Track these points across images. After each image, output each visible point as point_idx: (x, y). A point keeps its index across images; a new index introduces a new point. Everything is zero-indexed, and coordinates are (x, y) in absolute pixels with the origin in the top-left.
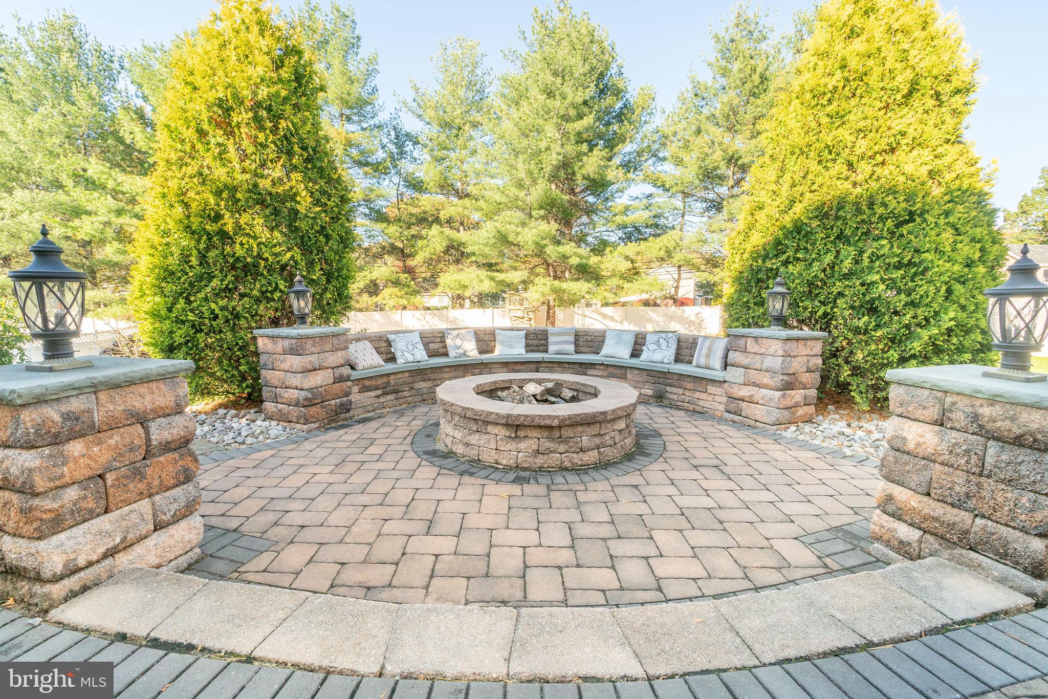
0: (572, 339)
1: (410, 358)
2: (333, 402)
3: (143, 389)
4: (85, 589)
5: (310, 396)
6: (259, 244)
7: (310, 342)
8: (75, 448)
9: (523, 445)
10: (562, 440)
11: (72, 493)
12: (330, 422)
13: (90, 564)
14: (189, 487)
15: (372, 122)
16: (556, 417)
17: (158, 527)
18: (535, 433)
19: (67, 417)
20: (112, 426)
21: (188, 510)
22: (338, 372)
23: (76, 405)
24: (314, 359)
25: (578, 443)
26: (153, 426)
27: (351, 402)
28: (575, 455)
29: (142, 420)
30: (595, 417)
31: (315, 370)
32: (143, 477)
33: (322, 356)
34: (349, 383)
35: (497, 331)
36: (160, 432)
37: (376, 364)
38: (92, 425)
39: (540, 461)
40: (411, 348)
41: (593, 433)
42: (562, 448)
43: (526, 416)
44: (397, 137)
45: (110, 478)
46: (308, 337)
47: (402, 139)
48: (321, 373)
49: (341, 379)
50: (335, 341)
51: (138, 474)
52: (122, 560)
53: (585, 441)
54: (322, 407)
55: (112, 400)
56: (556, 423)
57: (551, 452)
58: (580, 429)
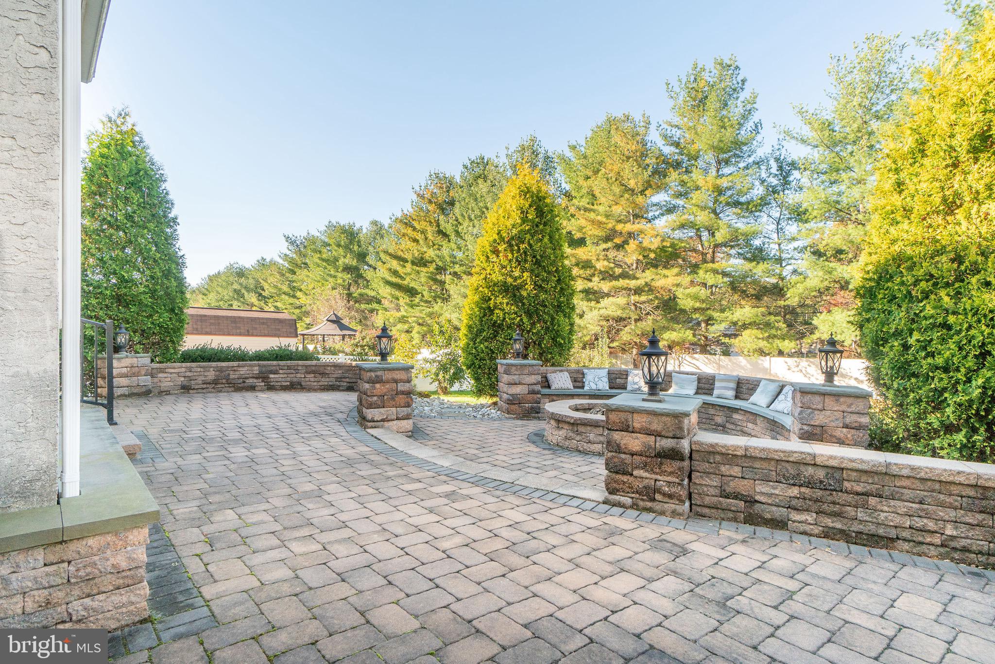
0: (733, 385)
1: (594, 387)
2: (527, 405)
3: (397, 372)
4: (375, 427)
5: (511, 398)
6: (504, 314)
7: (514, 368)
8: (378, 386)
9: (561, 433)
10: (578, 433)
11: (375, 398)
12: (524, 416)
13: (377, 421)
14: (409, 409)
15: (751, 160)
16: (572, 417)
17: (398, 419)
18: (566, 426)
19: (376, 376)
20: (388, 382)
21: (407, 417)
22: (531, 387)
23: (379, 373)
24: (516, 378)
25: (587, 437)
26: (399, 385)
27: (539, 408)
28: (585, 444)
29: (396, 381)
30: (597, 422)
31: (516, 384)
32: (394, 401)
33: (521, 377)
34: (539, 396)
35: (673, 374)
36: (401, 387)
37: (566, 387)
38: (382, 380)
39: (567, 443)
40: (596, 379)
41: (598, 433)
42: (578, 438)
43: (560, 415)
44: (780, 168)
45: (385, 397)
46: (512, 365)
47: (786, 169)
48: (520, 387)
49: (533, 392)
50: (531, 369)
51: (393, 399)
52: (386, 424)
53: (592, 436)
54: (520, 407)
55: (388, 374)
56: (572, 421)
57: (573, 439)
58: (589, 428)
